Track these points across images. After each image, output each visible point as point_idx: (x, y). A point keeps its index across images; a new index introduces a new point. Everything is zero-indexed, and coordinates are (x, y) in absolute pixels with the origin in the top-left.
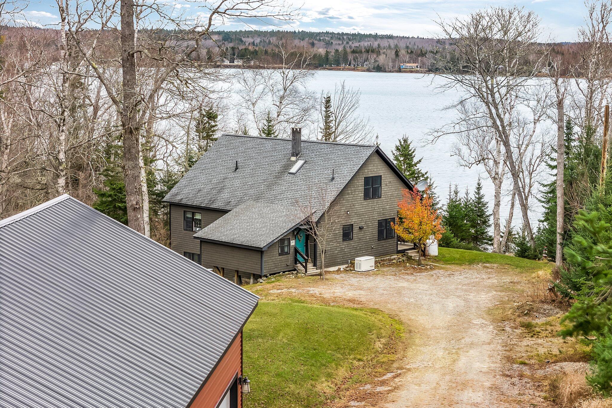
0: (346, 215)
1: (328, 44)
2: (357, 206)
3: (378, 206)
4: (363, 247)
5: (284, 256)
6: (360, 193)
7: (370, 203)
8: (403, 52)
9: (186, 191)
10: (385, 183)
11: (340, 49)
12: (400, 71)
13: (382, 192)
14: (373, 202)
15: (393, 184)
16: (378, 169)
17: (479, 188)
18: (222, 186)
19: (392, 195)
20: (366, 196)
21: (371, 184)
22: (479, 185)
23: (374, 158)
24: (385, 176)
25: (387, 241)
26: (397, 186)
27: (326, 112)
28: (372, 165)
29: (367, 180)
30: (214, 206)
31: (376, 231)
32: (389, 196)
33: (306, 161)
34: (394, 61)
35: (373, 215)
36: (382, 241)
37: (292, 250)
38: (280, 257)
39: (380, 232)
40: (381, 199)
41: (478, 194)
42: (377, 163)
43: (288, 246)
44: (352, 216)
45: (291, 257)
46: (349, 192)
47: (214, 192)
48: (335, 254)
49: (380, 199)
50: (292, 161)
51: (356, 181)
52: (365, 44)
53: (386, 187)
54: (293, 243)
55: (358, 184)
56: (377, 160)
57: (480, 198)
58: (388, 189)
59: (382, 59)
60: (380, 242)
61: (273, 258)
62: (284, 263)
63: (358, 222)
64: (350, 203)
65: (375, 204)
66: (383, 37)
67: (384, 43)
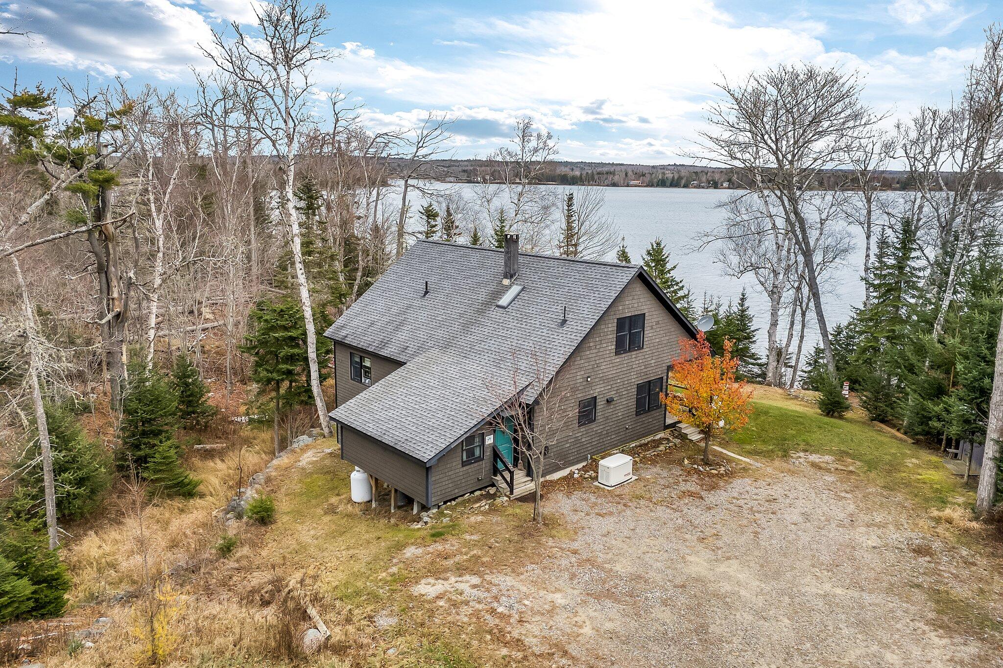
0: (585, 383)
1: (582, 169)
2: (604, 367)
3: (637, 362)
4: (613, 430)
5: (472, 466)
6: (609, 344)
7: (626, 358)
8: (630, 173)
9: (355, 323)
10: (650, 324)
11: (590, 172)
12: (628, 186)
13: (646, 339)
14: (630, 357)
15: (662, 325)
16: (640, 304)
17: (743, 299)
18: (403, 319)
19: (659, 343)
20: (620, 348)
21: (627, 327)
22: (743, 295)
23: (634, 286)
24: (651, 314)
25: (649, 414)
26: (669, 327)
27: (568, 210)
28: (631, 298)
29: (621, 323)
30: (384, 352)
31: (633, 402)
32: (656, 344)
33: (524, 288)
34: (624, 180)
35: (630, 378)
36: (642, 416)
37: (488, 453)
38: (465, 468)
39: (639, 403)
40: (643, 350)
41: (742, 305)
42: (639, 293)
43: (480, 446)
44: (594, 384)
45: (486, 465)
46: (592, 344)
47: (390, 328)
48: (565, 450)
49: (641, 351)
50: (503, 286)
51: (603, 327)
52: (605, 169)
53: (651, 331)
54: (489, 440)
55: (606, 330)
56: (640, 290)
57: (743, 311)
58: (655, 334)
59: (616, 178)
60: (638, 417)
61: (450, 473)
62: (473, 477)
63: (604, 392)
64: (593, 363)
65: (633, 360)
66: (617, 165)
67: (618, 168)
